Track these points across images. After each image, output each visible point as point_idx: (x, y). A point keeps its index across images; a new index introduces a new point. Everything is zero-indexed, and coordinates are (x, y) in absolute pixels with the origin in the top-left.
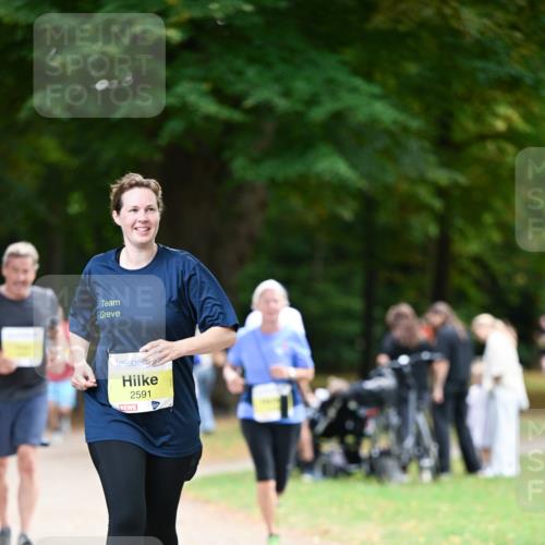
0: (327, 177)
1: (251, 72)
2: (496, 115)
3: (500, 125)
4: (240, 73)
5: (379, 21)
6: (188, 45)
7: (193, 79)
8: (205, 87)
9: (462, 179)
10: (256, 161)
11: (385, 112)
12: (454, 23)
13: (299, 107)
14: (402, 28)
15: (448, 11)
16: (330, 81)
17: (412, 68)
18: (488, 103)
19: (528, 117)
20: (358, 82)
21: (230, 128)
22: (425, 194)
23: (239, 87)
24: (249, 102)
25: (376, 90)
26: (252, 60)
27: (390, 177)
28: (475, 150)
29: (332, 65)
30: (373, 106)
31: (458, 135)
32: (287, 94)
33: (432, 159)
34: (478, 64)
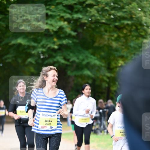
0: (86, 75)
1: (71, 55)
2: (119, 63)
3: (120, 65)
4: (69, 55)
5: (96, 44)
6: (59, 49)
7: (60, 56)
8: (62, 57)
9: (112, 75)
10: (72, 72)
11: (97, 62)
12: (111, 45)
13: (81, 61)
14: (101, 45)
15: (110, 42)
16: (87, 57)
17: (103, 54)
18: (117, 60)
19: (125, 63)
20: (92, 56)
21: (67, 65)
22: (105, 78)
23: (68, 57)
24: (71, 60)
25: (95, 58)
26: (71, 52)
27: (98, 75)
28: (115, 70)
29: (87, 53)
30: (95, 61)
31: (112, 67)
32: (78, 59)
33: (107, 71)
34: (115, 53)
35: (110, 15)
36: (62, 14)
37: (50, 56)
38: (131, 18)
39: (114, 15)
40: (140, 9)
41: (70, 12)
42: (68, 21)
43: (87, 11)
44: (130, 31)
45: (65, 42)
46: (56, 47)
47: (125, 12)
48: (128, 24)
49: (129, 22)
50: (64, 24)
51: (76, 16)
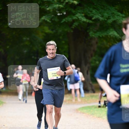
0: (112, 36)
1: (94, 11)
4: (91, 11)
6: (79, 5)
7: (80, 13)
8: (83, 15)
10: (95, 32)
13: (106, 19)
16: (113, 13)
20: (119, 14)
21: (89, 24)
23: (91, 15)
25: (124, 15)
26: (94, 8)
29: (113, 10)
32: (102, 16)
37: (69, 13)
46: (76, 3)
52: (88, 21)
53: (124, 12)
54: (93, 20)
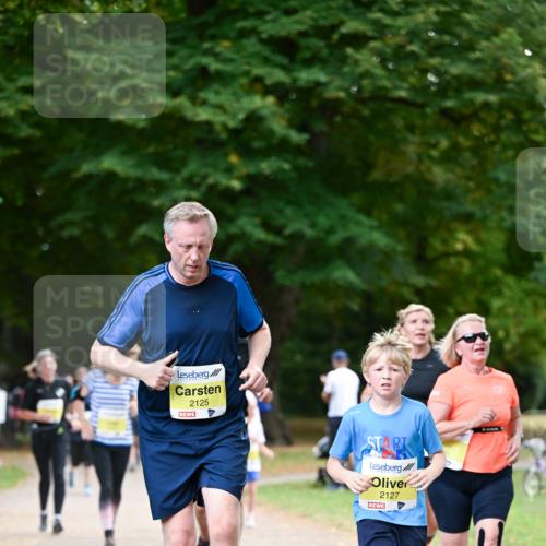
0: (341, 283)
1: (289, 211)
2: (457, 240)
3: (459, 247)
4: (281, 212)
5: (376, 175)
6: (247, 192)
7: (250, 215)
8: (257, 221)
9: (434, 283)
10: (291, 272)
11: (380, 239)
12: (428, 176)
13: (322, 235)
14: (394, 179)
15: (423, 168)
16: (343, 218)
17: (399, 208)
18: (451, 232)
19: (478, 241)
20: (362, 218)
21: (274, 249)
23: (280, 221)
24: (288, 231)
25: (374, 223)
26: (289, 202)
27: (384, 282)
28: (442, 264)
29: (344, 206)
30: (372, 234)
31: (430, 254)
32: (313, 225)
33: (413, 269)
34: (445, 204)
35: (425, 71)
36: (258, 71)
38: (499, 84)
39: (438, 73)
40: (528, 53)
41: (285, 61)
42: (280, 92)
43: (344, 60)
44: (497, 129)
45: (266, 166)
46: (236, 185)
47: (478, 61)
48: (486, 105)
49: (493, 98)
50: (264, 104)
51: (306, 76)
52: (270, 238)
53: (375, 213)
54: (286, 238)
